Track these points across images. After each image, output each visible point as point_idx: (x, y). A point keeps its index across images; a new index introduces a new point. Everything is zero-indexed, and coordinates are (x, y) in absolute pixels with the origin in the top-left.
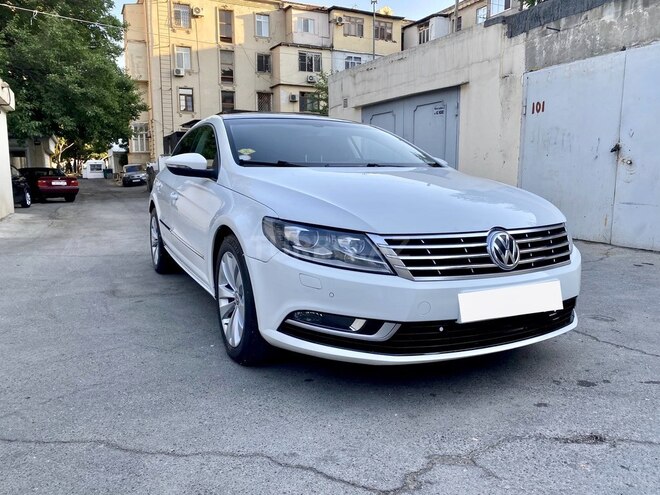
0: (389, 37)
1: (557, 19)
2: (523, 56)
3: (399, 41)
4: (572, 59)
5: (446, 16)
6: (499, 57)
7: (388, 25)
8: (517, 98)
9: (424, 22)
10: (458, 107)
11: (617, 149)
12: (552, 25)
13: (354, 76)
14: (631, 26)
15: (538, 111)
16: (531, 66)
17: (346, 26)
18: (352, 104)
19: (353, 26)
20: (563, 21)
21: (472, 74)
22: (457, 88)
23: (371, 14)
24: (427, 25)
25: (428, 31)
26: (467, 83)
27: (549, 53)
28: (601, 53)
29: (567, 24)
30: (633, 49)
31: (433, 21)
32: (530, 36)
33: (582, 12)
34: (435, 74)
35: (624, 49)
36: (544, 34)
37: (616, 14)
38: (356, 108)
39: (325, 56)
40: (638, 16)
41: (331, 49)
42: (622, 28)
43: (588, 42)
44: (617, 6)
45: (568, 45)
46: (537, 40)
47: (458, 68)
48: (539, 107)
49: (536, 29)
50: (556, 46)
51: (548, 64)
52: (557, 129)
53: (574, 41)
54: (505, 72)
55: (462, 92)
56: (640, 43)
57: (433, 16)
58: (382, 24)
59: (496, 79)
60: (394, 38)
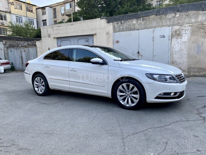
0: (32, 11)
1: (121, 20)
2: (112, 28)
3: (35, 13)
4: (126, 31)
5: (51, 7)
6: (105, 28)
7: (31, 7)
8: (111, 39)
9: (43, 8)
10: (93, 40)
11: (138, 53)
12: (120, 22)
13: (53, 28)
14: (140, 25)
15: (117, 43)
16: (115, 31)
17: (15, 5)
18: (52, 36)
19: (18, 6)
20: (123, 21)
21: (97, 32)
22: (92, 35)
23: (25, 3)
24: (45, 9)
25: (45, 11)
26: (96, 34)
27: (120, 28)
28: (133, 30)
29: (124, 22)
30: (140, 30)
31: (46, 8)
32: (114, 24)
33: (128, 20)
34: (85, 30)
35: (138, 30)
36: (118, 24)
37: (136, 22)
38: (54, 38)
39: (8, 15)
40: (141, 23)
41: (10, 13)
42: (138, 25)
43: (130, 27)
44: (136, 20)
45: (124, 27)
46: (116, 25)
47: (92, 29)
48: (118, 42)
49: (115, 22)
50: (121, 27)
51: (119, 31)
52: (123, 47)
53: (126, 27)
54: (107, 32)
55: (94, 37)
56: (142, 29)
57: (46, 6)
58: (29, 7)
59: (105, 34)
60: (33, 12)
